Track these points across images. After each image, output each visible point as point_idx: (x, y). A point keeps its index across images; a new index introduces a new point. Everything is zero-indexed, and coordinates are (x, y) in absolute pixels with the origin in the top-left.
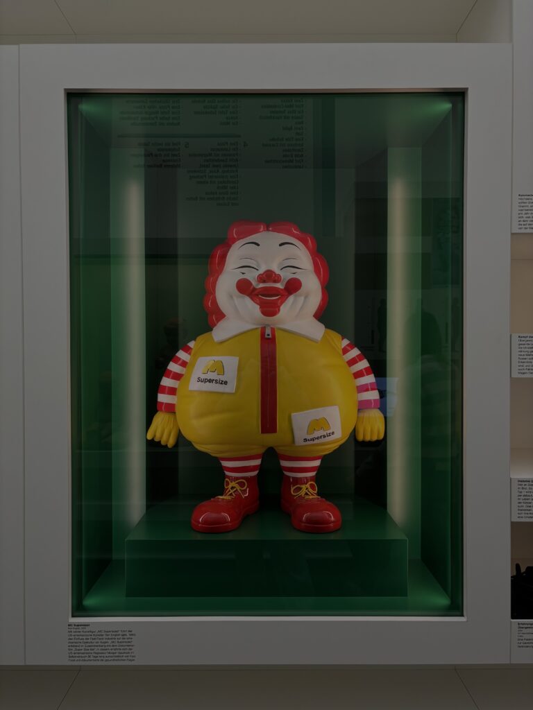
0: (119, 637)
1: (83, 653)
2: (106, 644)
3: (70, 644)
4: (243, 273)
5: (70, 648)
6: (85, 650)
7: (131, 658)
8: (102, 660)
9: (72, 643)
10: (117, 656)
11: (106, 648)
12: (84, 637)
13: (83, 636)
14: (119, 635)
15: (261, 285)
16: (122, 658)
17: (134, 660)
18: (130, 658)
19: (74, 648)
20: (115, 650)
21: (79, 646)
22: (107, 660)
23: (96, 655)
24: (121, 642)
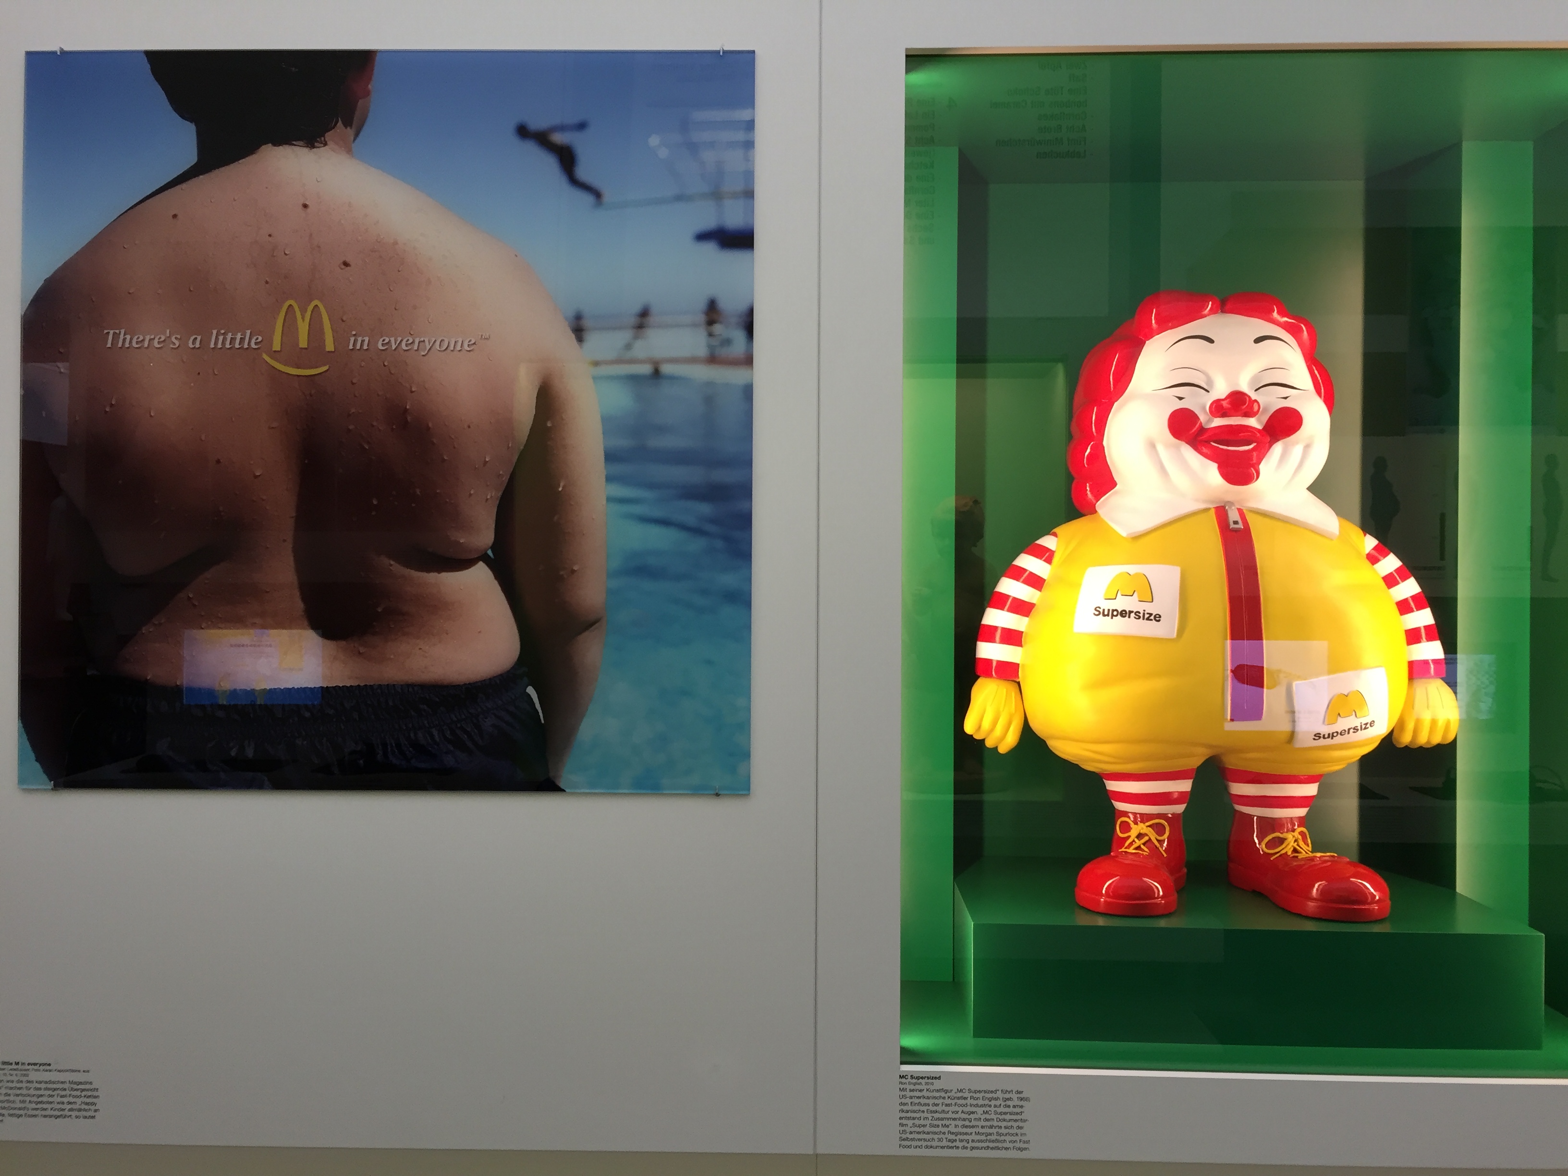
0: (998, 1103)
1: (928, 1133)
2: (972, 1116)
3: (904, 1115)
4: (1181, 398)
5: (904, 1122)
6: (932, 1126)
7: (1022, 1145)
8: (965, 1148)
9: (907, 1112)
10: (993, 1141)
11: (973, 1123)
12: (931, 1101)
13: (928, 1098)
14: (996, 1099)
15: (1218, 422)
16: (1005, 1145)
17: (1025, 1149)
18: (1018, 1145)
19: (910, 1123)
20: (991, 1127)
21: (919, 1118)
22: (973, 1148)
23: (953, 1137)
24: (1001, 1114)
